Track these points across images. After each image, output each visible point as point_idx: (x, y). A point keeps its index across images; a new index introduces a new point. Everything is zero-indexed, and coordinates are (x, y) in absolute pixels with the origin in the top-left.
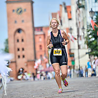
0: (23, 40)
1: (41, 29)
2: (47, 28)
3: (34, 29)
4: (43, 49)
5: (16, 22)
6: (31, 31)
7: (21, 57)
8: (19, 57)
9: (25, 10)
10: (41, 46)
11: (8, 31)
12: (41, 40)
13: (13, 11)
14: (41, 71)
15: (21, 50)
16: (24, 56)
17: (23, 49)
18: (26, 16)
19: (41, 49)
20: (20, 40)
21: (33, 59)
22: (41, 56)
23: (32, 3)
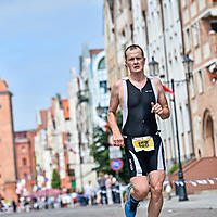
1: (24, 134)
2: (34, 133)
3: (15, 134)
4: (28, 164)
6: (9, 138)
10: (24, 160)
12: (24, 150)
14: (26, 198)
18: (1, 116)
19: (25, 164)
21: (13, 179)
22: (25, 175)
23: (11, 95)
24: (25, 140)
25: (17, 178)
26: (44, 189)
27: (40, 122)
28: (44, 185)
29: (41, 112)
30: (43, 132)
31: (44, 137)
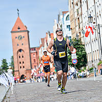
0: (23, 57)
1: (34, 49)
2: (39, 48)
3: (30, 49)
5: (18, 45)
6: (28, 51)
7: (22, 67)
8: (21, 67)
9: (24, 37)
10: (34, 60)
11: (13, 51)
12: (34, 56)
13: (16, 38)
14: (35, 76)
15: (22, 63)
16: (24, 67)
17: (23, 62)
18: (24, 41)
19: (35, 62)
20: (21, 57)
21: (30, 68)
22: (35, 66)
23: (28, 32)
24: (35, 51)
25: (31, 68)
27: (41, 43)
29: (41, 39)
30: (42, 48)
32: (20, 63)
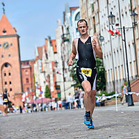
0: (10, 74)
1: (27, 62)
2: (34, 62)
3: (21, 63)
4: (30, 82)
5: (2, 56)
7: (9, 90)
9: (11, 45)
10: (27, 79)
12: (27, 73)
14: (28, 104)
15: (8, 83)
16: (11, 90)
17: (10, 83)
19: (28, 82)
20: (7, 74)
21: (20, 92)
22: (28, 89)
23: (18, 37)
24: (28, 66)
25: (23, 91)
26: (40, 98)
27: (37, 55)
28: (40, 96)
29: (38, 48)
30: (39, 61)
31: (40, 65)
32: (6, 83)
